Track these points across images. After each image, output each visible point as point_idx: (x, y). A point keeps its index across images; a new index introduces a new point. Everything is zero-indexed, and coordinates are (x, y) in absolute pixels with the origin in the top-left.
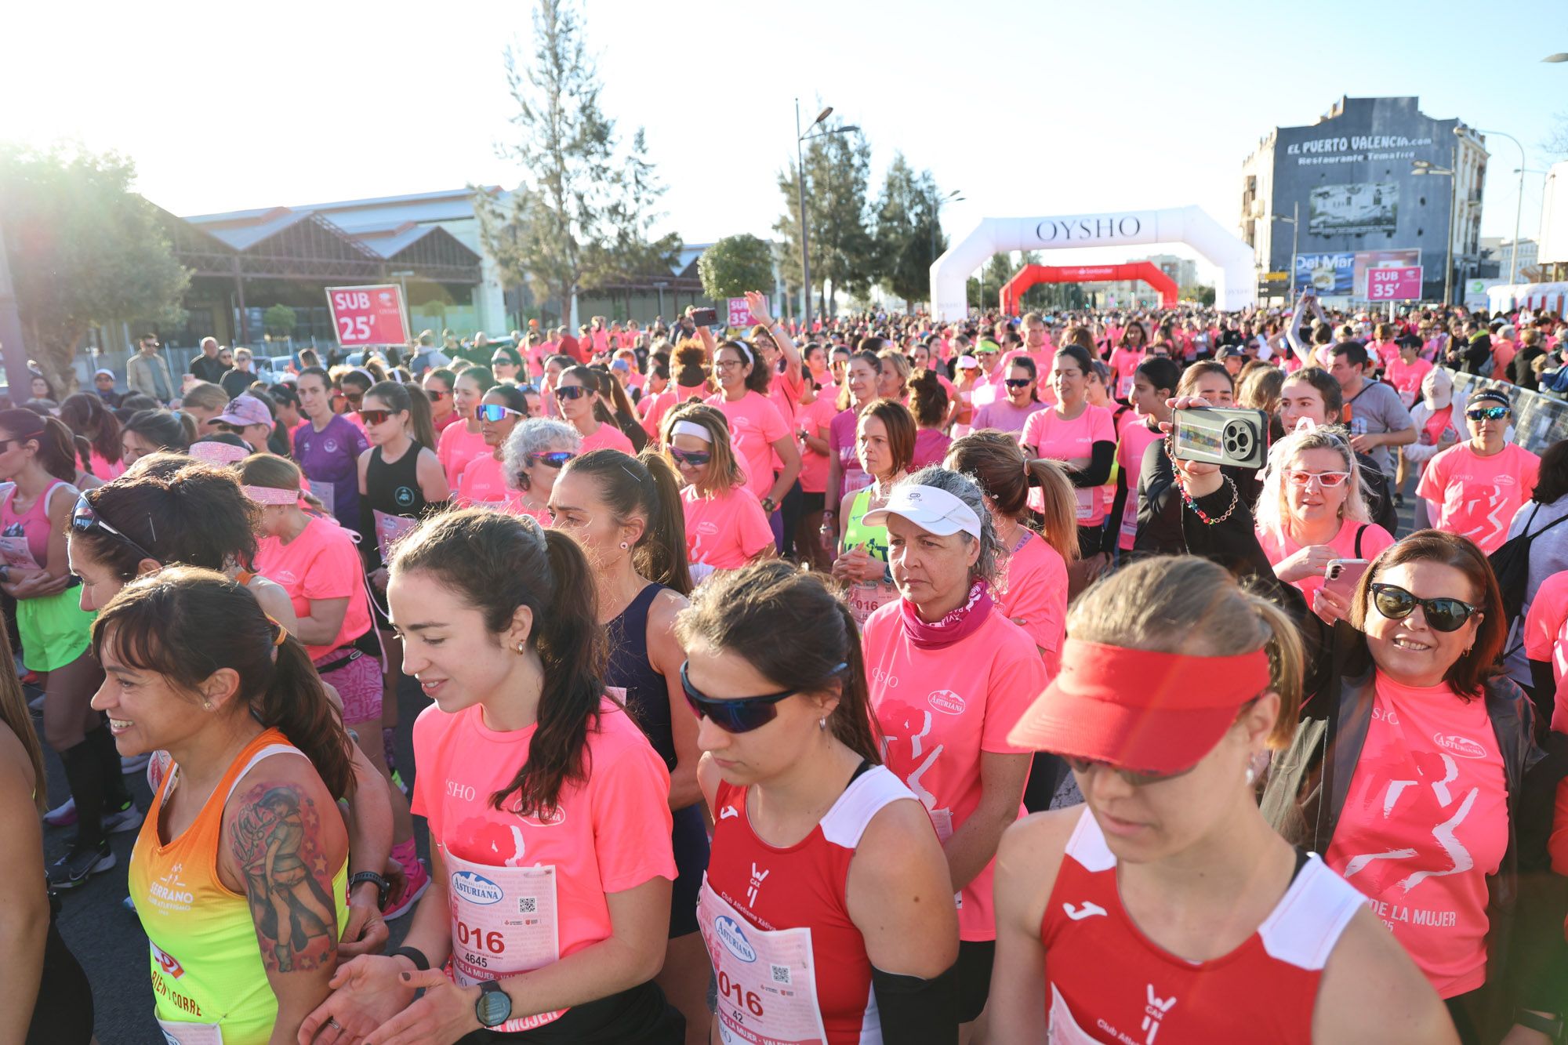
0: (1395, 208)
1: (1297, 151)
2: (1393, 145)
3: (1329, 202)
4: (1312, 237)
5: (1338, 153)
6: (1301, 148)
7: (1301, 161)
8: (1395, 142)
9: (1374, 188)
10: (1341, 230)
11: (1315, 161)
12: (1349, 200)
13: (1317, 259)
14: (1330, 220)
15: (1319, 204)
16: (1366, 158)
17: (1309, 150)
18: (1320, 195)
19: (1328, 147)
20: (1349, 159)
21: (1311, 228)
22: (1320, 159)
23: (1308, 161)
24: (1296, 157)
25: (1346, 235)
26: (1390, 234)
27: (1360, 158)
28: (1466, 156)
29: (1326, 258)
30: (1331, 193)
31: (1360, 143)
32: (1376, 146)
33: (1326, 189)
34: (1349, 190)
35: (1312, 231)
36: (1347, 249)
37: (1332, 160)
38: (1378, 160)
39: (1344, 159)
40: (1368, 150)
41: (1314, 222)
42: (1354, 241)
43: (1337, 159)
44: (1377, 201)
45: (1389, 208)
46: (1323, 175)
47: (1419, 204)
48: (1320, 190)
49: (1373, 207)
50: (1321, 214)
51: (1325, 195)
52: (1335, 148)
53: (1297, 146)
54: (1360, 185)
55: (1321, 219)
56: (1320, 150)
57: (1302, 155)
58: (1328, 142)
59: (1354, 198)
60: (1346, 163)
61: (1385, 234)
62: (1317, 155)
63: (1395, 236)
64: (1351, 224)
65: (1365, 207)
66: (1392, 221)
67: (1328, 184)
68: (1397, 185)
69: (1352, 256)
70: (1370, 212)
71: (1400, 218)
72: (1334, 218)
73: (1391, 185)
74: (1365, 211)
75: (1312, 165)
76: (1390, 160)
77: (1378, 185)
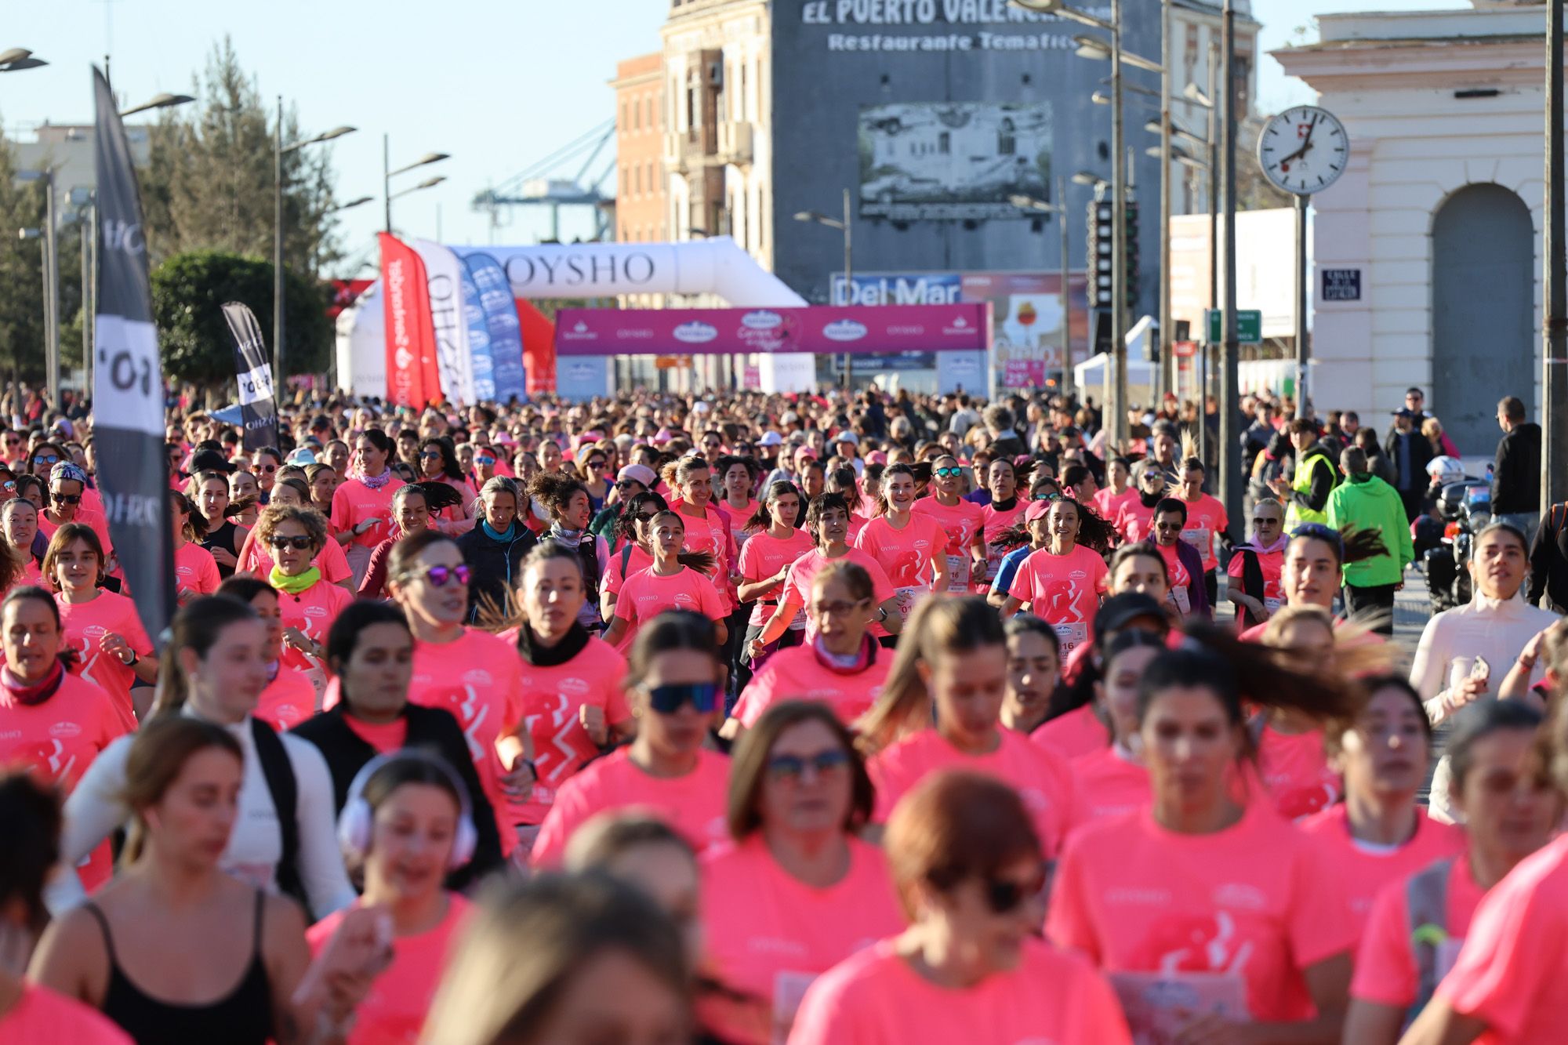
0: (1045, 163)
1: (823, 19)
2: (1033, 17)
3: (902, 141)
4: (867, 224)
5: (912, 28)
6: (832, 11)
7: (835, 42)
9: (998, 114)
10: (931, 211)
11: (865, 43)
12: (945, 137)
13: (883, 284)
14: (904, 184)
15: (880, 147)
16: (976, 43)
17: (850, 16)
18: (881, 124)
19: (892, 13)
20: (941, 43)
21: (863, 202)
22: (877, 39)
23: (851, 43)
24: (822, 32)
25: (943, 223)
26: (1038, 222)
27: (965, 43)
28: (1192, 44)
29: (901, 284)
30: (905, 121)
31: (962, 7)
32: (998, 18)
33: (893, 111)
34: (943, 116)
35: (868, 210)
36: (947, 263)
37: (902, 44)
38: (1003, 50)
39: (929, 44)
40: (980, 26)
41: (869, 190)
42: (960, 235)
43: (914, 42)
44: (1007, 146)
45: (1032, 163)
46: (885, 79)
47: (1096, 157)
48: (879, 114)
49: (998, 159)
50: (886, 170)
51: (890, 125)
52: (908, 18)
53: (823, 6)
54: (968, 107)
55: (886, 182)
56: (876, 19)
57: (835, 27)
59: (957, 137)
60: (935, 52)
61: (1027, 224)
62: (868, 29)
63: (1048, 227)
64: (952, 198)
65: (981, 159)
66: (1040, 193)
67: (896, 99)
68: (1047, 109)
69: (956, 281)
70: (992, 170)
71: (1057, 185)
72: (914, 181)
73: (1034, 110)
74: (983, 166)
75: (858, 50)
76: (1031, 51)
77: (1006, 108)
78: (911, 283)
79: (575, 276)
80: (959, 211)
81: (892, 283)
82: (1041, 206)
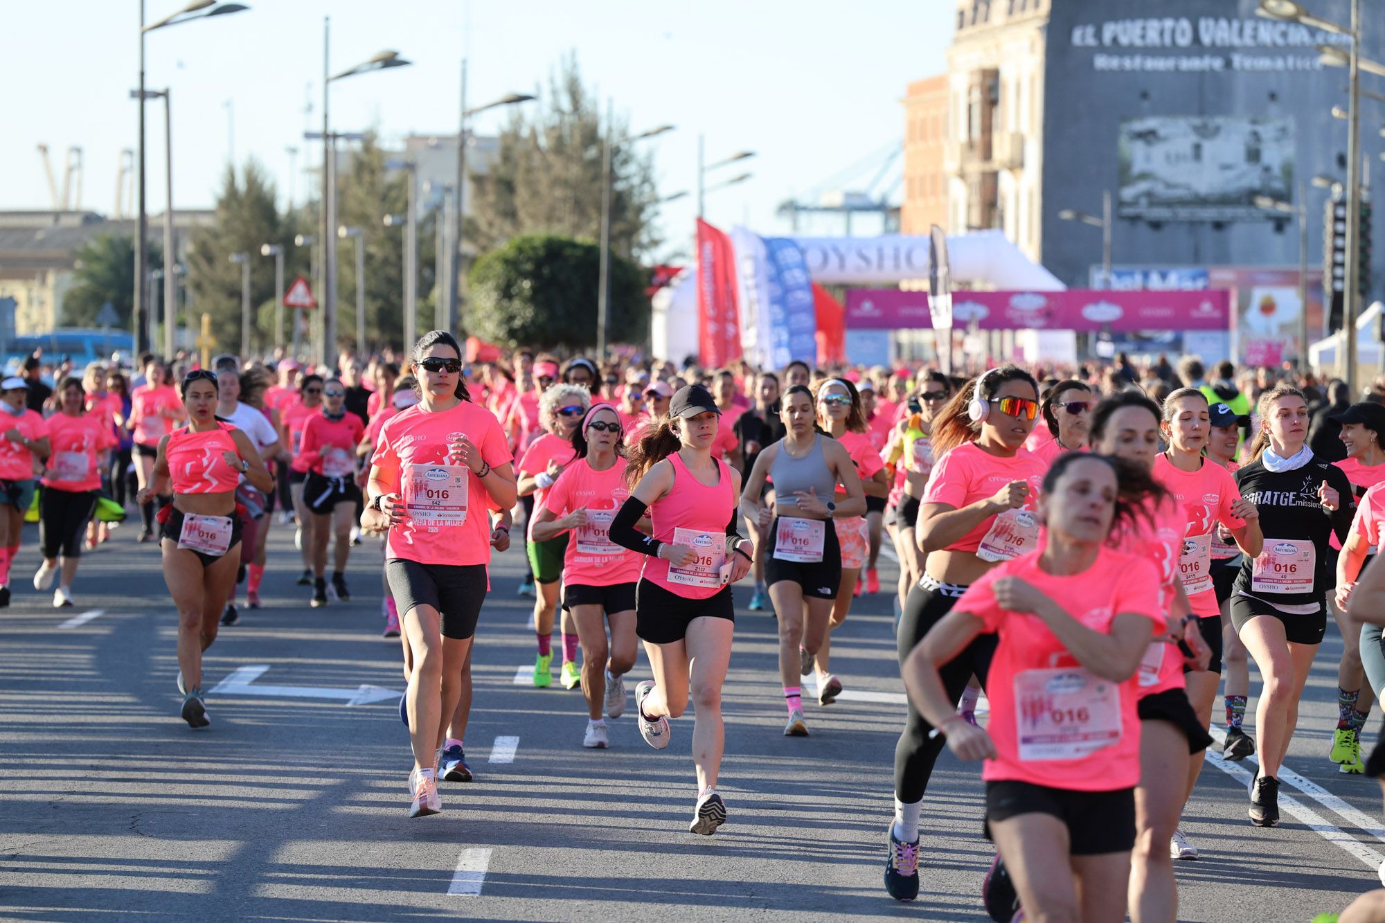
0: (1288, 172)
1: (1091, 41)
2: (1280, 41)
3: (1158, 151)
4: (1126, 224)
5: (1171, 50)
6: (1098, 35)
7: (1101, 62)
8: (1284, 35)
9: (1246, 127)
10: (1183, 213)
11: (1128, 63)
12: (1197, 148)
13: (1138, 275)
14: (1160, 189)
15: (1138, 156)
16: (1228, 64)
17: (1115, 40)
18: (1139, 135)
19: (1153, 37)
20: (1195, 64)
21: (1122, 204)
22: (1138, 61)
23: (1114, 63)
24: (1090, 52)
25: (1194, 224)
26: (1280, 223)
27: (1218, 63)
29: (1155, 275)
30: (1162, 132)
31: (1216, 31)
32: (1248, 41)
33: (1151, 123)
34: (1196, 130)
35: (1128, 211)
36: (1197, 259)
37: (1163, 64)
38: (1254, 72)
39: (1186, 64)
40: (1232, 49)
41: (1128, 193)
42: (1208, 235)
43: (1171, 63)
44: (1254, 155)
45: (1276, 170)
46: (1145, 95)
47: (1334, 164)
48: (1139, 126)
49: (1244, 166)
50: (1144, 176)
51: (1149, 136)
52: (1167, 41)
53: (1090, 30)
54: (1219, 121)
55: (1143, 186)
56: (1138, 42)
57: (1101, 49)
58: (1153, 26)
59: (1208, 147)
60: (1191, 73)
61: (1270, 226)
62: (1131, 51)
63: (1289, 229)
64: (1203, 202)
65: (1229, 167)
66: (1282, 196)
67: (1154, 112)
68: (1291, 123)
69: (1205, 275)
70: (1240, 177)
71: (1298, 191)
72: (1169, 186)
73: (1279, 123)
74: (1230, 174)
75: (1122, 71)
76: (1276, 72)
77: (1254, 122)
78: (1164, 276)
79: (862, 264)
80: (1209, 214)
81: (1146, 275)
82: (1283, 208)
